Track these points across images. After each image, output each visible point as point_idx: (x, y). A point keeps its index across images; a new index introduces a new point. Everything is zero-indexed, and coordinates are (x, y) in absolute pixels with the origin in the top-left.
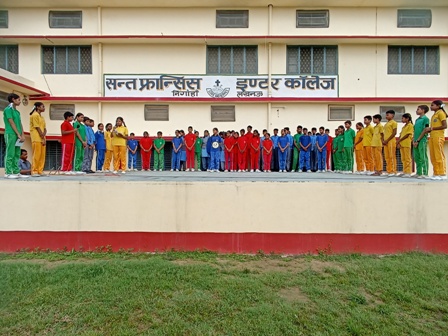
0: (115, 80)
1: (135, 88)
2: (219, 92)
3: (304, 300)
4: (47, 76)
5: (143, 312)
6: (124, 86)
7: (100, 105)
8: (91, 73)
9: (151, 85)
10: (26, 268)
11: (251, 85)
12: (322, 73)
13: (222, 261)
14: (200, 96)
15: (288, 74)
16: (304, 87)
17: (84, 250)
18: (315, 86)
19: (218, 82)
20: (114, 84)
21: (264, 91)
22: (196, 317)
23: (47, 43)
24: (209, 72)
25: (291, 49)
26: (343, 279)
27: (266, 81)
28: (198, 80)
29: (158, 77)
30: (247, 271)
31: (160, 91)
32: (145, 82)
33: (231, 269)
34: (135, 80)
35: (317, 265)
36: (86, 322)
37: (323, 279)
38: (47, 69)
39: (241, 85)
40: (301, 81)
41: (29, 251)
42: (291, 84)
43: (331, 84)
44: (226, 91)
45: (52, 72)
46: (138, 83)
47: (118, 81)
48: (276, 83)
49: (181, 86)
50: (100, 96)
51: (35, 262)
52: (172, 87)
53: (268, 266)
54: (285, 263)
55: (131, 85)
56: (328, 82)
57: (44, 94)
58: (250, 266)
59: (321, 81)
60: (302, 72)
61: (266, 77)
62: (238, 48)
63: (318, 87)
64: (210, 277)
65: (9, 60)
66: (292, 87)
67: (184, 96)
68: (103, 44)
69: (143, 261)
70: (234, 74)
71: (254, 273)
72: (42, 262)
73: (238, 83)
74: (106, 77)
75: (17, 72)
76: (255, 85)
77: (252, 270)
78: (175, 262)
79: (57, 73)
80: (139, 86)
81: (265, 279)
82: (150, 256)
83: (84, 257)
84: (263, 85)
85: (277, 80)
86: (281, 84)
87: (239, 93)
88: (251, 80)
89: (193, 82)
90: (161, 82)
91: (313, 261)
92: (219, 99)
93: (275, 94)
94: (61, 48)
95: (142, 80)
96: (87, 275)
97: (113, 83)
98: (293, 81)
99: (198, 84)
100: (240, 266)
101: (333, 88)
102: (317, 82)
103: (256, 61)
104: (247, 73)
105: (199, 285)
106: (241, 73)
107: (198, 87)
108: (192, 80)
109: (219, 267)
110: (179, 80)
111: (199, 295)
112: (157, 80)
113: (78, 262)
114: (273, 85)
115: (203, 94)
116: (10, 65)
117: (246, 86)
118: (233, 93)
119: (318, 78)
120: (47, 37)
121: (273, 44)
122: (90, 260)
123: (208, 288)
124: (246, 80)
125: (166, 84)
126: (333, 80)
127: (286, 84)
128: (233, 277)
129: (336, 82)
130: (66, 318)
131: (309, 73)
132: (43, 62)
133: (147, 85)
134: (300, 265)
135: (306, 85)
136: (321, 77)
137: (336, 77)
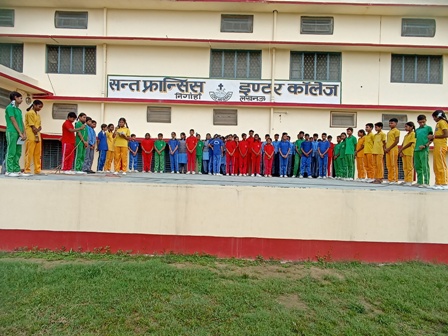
0: (118, 81)
1: (138, 89)
2: (222, 96)
3: (302, 307)
4: (50, 75)
5: (140, 315)
6: (127, 87)
7: (103, 105)
8: (95, 73)
9: (154, 87)
10: (23, 268)
11: (254, 90)
12: (325, 80)
13: (220, 265)
14: (202, 99)
15: (291, 79)
16: (306, 93)
17: (82, 250)
18: (318, 92)
19: (221, 86)
20: (118, 85)
21: (267, 96)
22: (193, 321)
23: (52, 42)
24: (213, 75)
25: (295, 54)
26: (341, 287)
27: (269, 86)
28: (202, 83)
29: (162, 79)
30: (245, 277)
31: (163, 93)
32: (148, 84)
33: (229, 273)
34: (138, 81)
35: (316, 272)
36: (82, 324)
37: (322, 286)
38: (52, 68)
39: (244, 89)
40: (304, 87)
41: (27, 250)
42: (294, 89)
43: (333, 91)
44: (229, 95)
45: (56, 72)
46: (142, 85)
47: (122, 82)
48: (279, 89)
49: (184, 88)
50: (103, 96)
51: (33, 261)
52: (175, 90)
53: (266, 272)
54: (284, 269)
55: (134, 87)
56: (331, 89)
57: (48, 93)
58: (249, 271)
59: (324, 88)
60: (305, 78)
61: (269, 82)
62: (242, 53)
63: (320, 94)
64: (208, 281)
65: (14, 58)
66: (295, 92)
67: (187, 99)
68: (107, 45)
69: (141, 263)
70: (238, 78)
71: (253, 278)
72: (39, 261)
73: (241, 87)
74: (110, 78)
75: (21, 70)
76: (258, 90)
77: (250, 275)
78: (173, 265)
79: (61, 73)
80: (142, 87)
81: (263, 285)
82: (149, 258)
83: (82, 257)
84: (266, 90)
85: (280, 86)
86: (284, 90)
87: (242, 98)
88: (254, 85)
89: (196, 85)
90: (164, 85)
91: (313, 267)
92: (221, 103)
93: (278, 99)
94: (66, 48)
95: (145, 82)
96: (84, 277)
97: (116, 84)
98: (296, 87)
99: (201, 87)
100: (239, 271)
101: (335, 94)
102: (320, 88)
103: (260, 66)
104: (251, 78)
105: (197, 289)
106: (244, 78)
107: (201, 91)
108: (195, 83)
109: (218, 272)
110: (182, 83)
111: (197, 300)
112: (161, 82)
113: (76, 262)
114: (276, 90)
115: (205, 97)
116: (14, 64)
117: (249, 91)
118: (236, 97)
119: (321, 85)
120: (52, 37)
121: (277, 50)
122: (89, 261)
123: (207, 293)
124: (249, 85)
125: (169, 86)
126: (336, 86)
127: (289, 89)
128: (231, 282)
129: (339, 88)
130: (63, 320)
131: (312, 79)
132: (48, 62)
133: (151, 87)
134: (299, 272)
135: (309, 91)
136: (324, 83)
137: (339, 84)
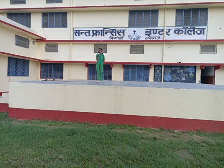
0: (79, 31)
3: (189, 157)
4: (44, 29)
6: (84, 34)
7: (71, 44)
8: (66, 27)
9: (98, 34)
11: (154, 33)
12: (197, 25)
13: (140, 132)
14: (124, 40)
15: (176, 26)
16: (186, 34)
17: (66, 121)
18: (193, 33)
19: (135, 32)
20: (79, 34)
21: (161, 37)
23: (45, 11)
24: (131, 25)
25: (179, 11)
26: (215, 148)
27: (163, 30)
28: (124, 31)
29: (102, 29)
30: (155, 139)
31: (103, 37)
32: (95, 32)
33: (146, 136)
34: (90, 31)
35: (197, 138)
37: (202, 147)
38: (45, 25)
39: (148, 33)
40: (184, 30)
41: (38, 120)
42: (178, 32)
43: (203, 32)
45: (47, 27)
46: (91, 33)
47: (81, 32)
48: (169, 32)
49: (114, 34)
50: (72, 40)
51: (43, 126)
52: (109, 35)
53: (167, 137)
54: (178, 136)
55: (88, 34)
56: (201, 31)
57: (43, 39)
58: (157, 136)
59: (196, 30)
60: (185, 25)
61: (163, 28)
62: (147, 12)
63: (194, 34)
64: (135, 140)
66: (179, 34)
67: (116, 40)
68: (73, 12)
70: (145, 26)
71: (160, 140)
72: (45, 126)
73: (146, 32)
74: (75, 29)
75: (30, 27)
76: (156, 33)
77: (158, 138)
78: (114, 130)
79: (49, 27)
80: (92, 34)
81: (167, 144)
83: (66, 125)
84: (161, 33)
85: (170, 30)
86: (172, 32)
87: (147, 38)
88: (154, 30)
90: (103, 32)
91: (194, 135)
92: (135, 41)
93: (167, 38)
94: (52, 14)
95: (93, 31)
98: (179, 30)
99: (124, 33)
100: (151, 135)
101: (204, 34)
102: (194, 31)
103: (158, 19)
104: (152, 26)
105: (129, 144)
106: (148, 26)
107: (124, 35)
108: (121, 31)
109: (139, 135)
110: (113, 31)
111: (129, 150)
114: (167, 33)
115: (126, 38)
116: (27, 24)
117: (151, 34)
118: (143, 38)
119: (194, 29)
120: (45, 9)
121: (168, 9)
123: (135, 147)
124: (151, 30)
125: (106, 33)
126: (204, 29)
127: (175, 32)
128: (148, 142)
129: (206, 31)
130: (62, 157)
131: (189, 25)
132: (43, 22)
133: (96, 34)
134: (187, 137)
135: (187, 32)
136: (196, 28)
137: (206, 27)
